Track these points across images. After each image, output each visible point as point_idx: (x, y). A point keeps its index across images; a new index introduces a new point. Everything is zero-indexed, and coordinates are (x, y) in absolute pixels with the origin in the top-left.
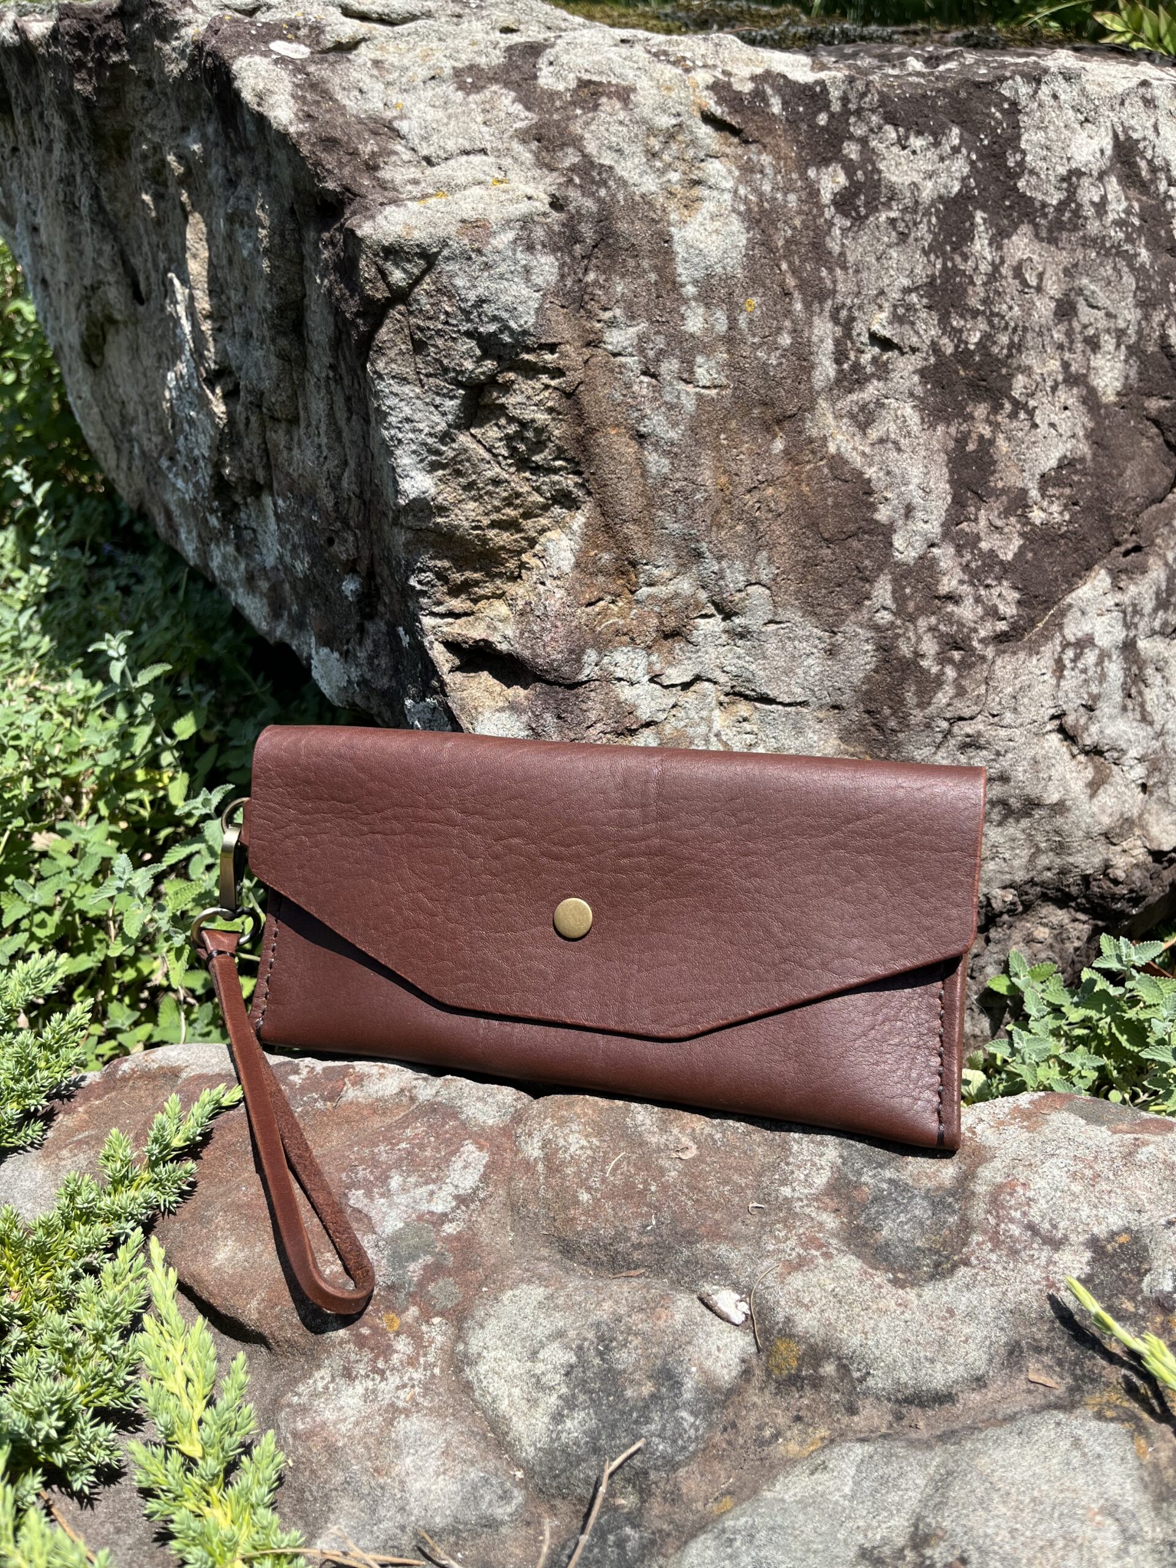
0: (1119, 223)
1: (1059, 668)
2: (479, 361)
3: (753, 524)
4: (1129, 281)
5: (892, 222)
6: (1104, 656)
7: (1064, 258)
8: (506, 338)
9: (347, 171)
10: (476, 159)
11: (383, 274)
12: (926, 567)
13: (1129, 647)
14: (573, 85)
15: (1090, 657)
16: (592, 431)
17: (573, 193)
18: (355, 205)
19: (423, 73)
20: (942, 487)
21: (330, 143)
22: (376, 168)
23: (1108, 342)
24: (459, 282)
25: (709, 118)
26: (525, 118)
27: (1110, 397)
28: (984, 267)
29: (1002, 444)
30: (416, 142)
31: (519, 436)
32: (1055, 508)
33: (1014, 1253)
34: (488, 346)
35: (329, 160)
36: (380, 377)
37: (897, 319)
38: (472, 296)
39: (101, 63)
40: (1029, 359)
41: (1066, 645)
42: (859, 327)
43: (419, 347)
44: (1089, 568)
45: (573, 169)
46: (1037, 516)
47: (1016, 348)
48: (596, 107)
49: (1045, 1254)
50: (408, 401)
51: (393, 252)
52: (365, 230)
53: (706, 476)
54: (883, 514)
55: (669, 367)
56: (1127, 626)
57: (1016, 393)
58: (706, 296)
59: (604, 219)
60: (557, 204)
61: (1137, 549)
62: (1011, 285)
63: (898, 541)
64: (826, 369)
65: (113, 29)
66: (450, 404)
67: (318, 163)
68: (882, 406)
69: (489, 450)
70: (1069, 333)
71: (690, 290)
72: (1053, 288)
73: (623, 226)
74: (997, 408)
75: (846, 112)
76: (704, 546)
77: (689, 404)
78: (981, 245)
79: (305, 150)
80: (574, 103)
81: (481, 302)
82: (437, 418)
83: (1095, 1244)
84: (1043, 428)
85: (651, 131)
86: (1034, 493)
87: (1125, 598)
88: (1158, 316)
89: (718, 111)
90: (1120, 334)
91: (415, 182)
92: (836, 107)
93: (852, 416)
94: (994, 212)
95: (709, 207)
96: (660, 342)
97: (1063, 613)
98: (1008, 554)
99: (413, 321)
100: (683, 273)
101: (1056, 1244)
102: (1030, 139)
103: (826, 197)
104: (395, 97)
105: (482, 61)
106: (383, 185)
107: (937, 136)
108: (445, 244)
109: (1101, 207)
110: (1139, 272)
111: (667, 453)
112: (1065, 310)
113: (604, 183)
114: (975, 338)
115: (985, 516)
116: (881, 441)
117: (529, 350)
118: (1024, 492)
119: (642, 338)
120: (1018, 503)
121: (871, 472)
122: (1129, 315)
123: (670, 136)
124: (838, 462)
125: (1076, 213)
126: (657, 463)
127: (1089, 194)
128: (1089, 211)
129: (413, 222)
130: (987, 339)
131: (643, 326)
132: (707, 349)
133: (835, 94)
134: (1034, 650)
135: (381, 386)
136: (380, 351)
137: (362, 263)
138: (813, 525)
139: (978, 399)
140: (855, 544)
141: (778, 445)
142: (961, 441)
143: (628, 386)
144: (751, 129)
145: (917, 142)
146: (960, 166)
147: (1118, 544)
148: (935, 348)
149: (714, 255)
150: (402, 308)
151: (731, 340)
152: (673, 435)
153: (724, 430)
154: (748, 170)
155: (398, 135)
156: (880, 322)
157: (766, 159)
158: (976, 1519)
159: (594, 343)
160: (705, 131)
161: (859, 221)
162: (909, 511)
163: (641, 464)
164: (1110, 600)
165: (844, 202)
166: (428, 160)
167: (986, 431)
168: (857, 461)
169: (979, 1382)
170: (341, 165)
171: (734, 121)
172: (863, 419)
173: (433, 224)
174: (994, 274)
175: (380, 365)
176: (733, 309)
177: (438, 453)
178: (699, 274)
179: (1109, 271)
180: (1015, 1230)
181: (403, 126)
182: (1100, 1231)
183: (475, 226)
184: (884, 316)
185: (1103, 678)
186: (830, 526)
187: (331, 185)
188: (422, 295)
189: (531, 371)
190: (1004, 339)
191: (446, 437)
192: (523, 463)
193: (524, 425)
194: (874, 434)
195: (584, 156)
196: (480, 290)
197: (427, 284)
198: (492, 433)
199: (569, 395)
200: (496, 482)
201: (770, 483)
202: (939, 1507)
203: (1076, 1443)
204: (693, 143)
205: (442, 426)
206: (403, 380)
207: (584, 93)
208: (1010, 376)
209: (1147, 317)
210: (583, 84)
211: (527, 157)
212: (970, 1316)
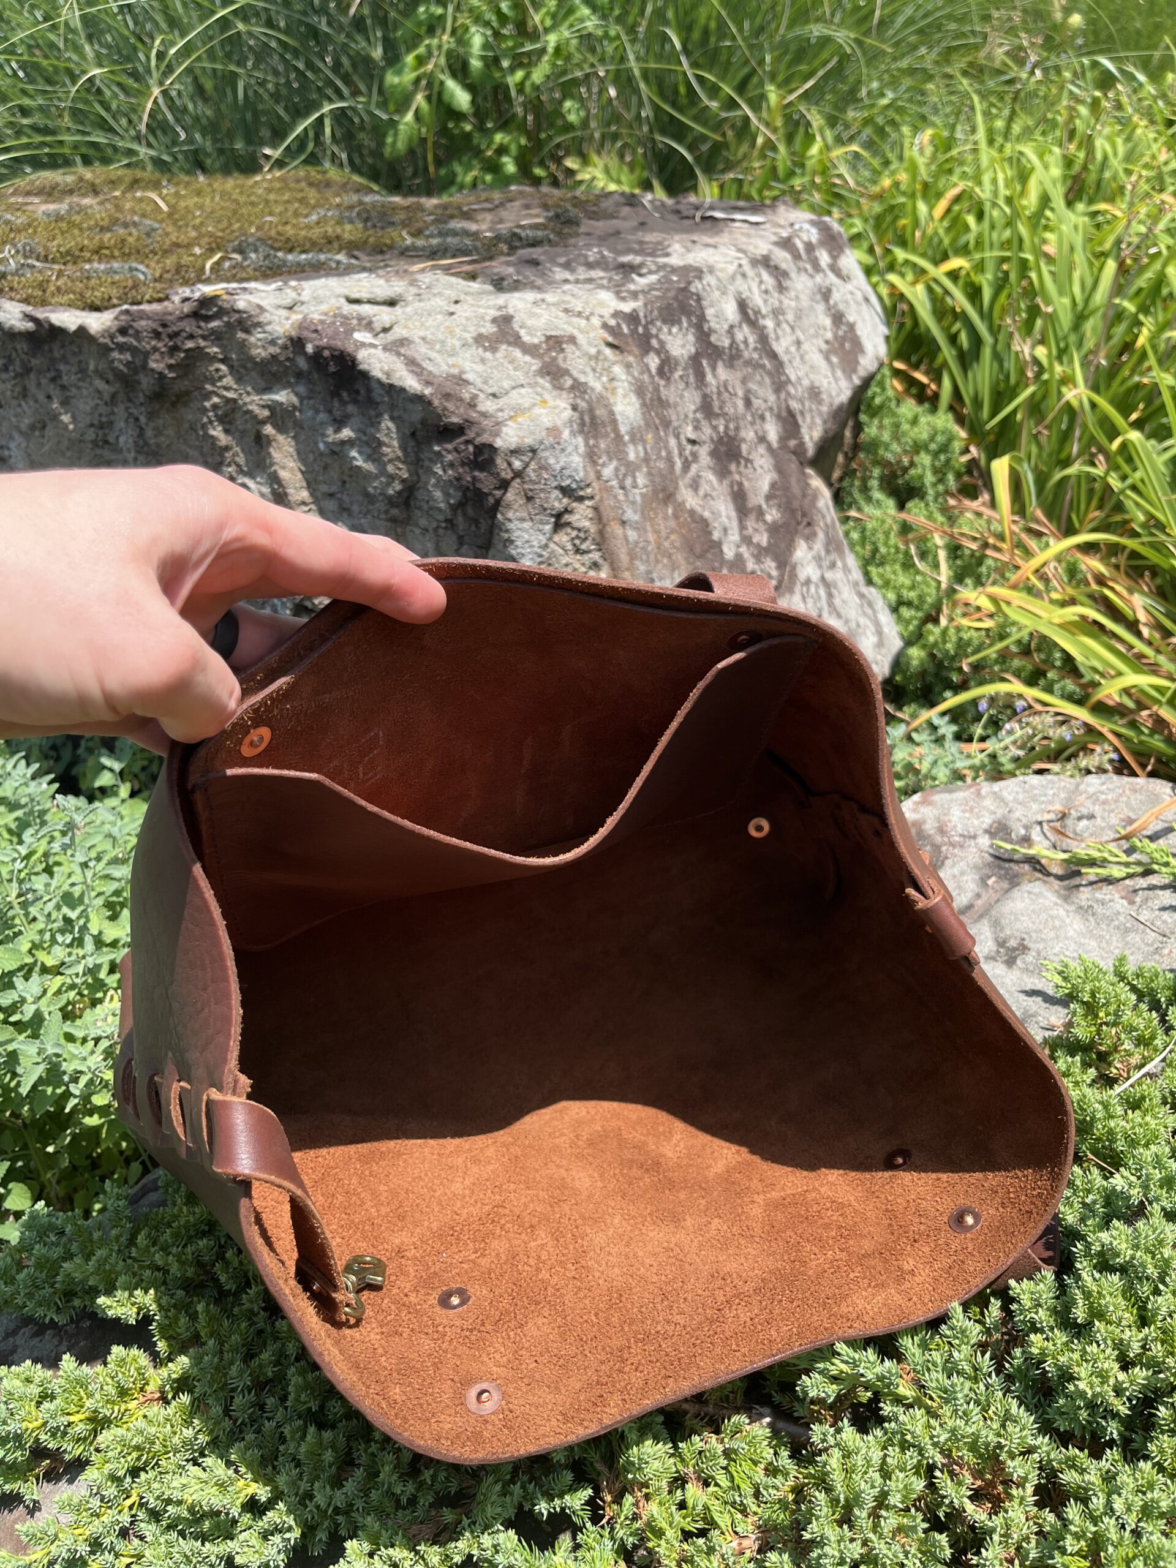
0: (755, 349)
1: (804, 598)
2: (560, 500)
3: (670, 556)
4: (767, 380)
5: (681, 377)
6: (817, 586)
7: (739, 375)
8: (574, 486)
9: (462, 410)
10: (523, 391)
11: (510, 464)
12: (739, 557)
13: (823, 579)
14: (543, 339)
15: (813, 589)
16: (604, 526)
17: (579, 401)
18: (475, 429)
19: (458, 344)
20: (733, 514)
21: (447, 396)
22: (475, 406)
23: (768, 415)
24: (552, 461)
25: (610, 345)
26: (535, 364)
27: (775, 445)
28: (715, 390)
29: (746, 484)
30: (480, 385)
31: (578, 537)
32: (774, 512)
33: (962, 846)
34: (566, 491)
35: (451, 406)
36: (510, 520)
37: (696, 428)
38: (558, 467)
39: (174, 350)
40: (743, 434)
41: (803, 585)
42: (682, 437)
43: (529, 499)
44: (793, 541)
45: (572, 388)
46: (769, 518)
47: (737, 429)
48: (562, 350)
49: (972, 842)
50: (526, 531)
51: (515, 452)
52: (499, 443)
53: (651, 537)
54: (716, 535)
55: (628, 482)
56: (820, 567)
57: (744, 452)
58: (633, 440)
59: (591, 410)
60: (575, 408)
61: (809, 524)
62: (726, 395)
63: (725, 549)
64: (679, 464)
65: (189, 326)
66: (548, 528)
67: (445, 409)
68: (699, 477)
69: (563, 548)
70: (753, 416)
71: (627, 438)
72: (740, 393)
73: (598, 412)
74: (739, 463)
75: (647, 323)
76: (655, 575)
77: (638, 499)
78: (709, 378)
79: (436, 403)
80: (549, 350)
81: (563, 469)
82: (541, 537)
83: (986, 831)
84: (759, 470)
85: (590, 358)
86: (764, 506)
87: (814, 553)
88: (783, 395)
89: (610, 339)
90: (771, 409)
91: (501, 410)
92: (643, 322)
93: (691, 486)
94: (709, 357)
95: (620, 391)
96: (623, 469)
97: (794, 568)
98: (764, 543)
99: (526, 486)
100: (623, 429)
101: (974, 837)
102: (710, 313)
103: (654, 371)
104: (451, 361)
105: (483, 331)
106: (484, 415)
107: (680, 322)
108: (541, 443)
109: (746, 342)
110: (769, 373)
111: (637, 529)
112: (748, 403)
113: (585, 392)
114: (721, 429)
115: (751, 523)
116: (706, 496)
117: (582, 489)
118: (760, 507)
119: (617, 469)
120: (760, 513)
121: (707, 514)
122: (772, 398)
123: (597, 357)
124: (692, 512)
125: (737, 349)
126: (632, 535)
127: (739, 337)
128: (742, 346)
129: (521, 434)
130: (727, 427)
131: (615, 463)
132: (638, 468)
133: (641, 315)
134: (791, 591)
135: (511, 526)
136: (508, 506)
137: (499, 461)
138: (692, 550)
139: (730, 461)
140: (709, 556)
141: (670, 511)
142: (732, 486)
143: (615, 497)
144: (621, 345)
145: (675, 330)
146: (691, 338)
147: (798, 523)
148: (712, 439)
149: (632, 416)
150: (518, 480)
151: (646, 460)
152: (636, 517)
153: (652, 509)
154: (628, 366)
155: (467, 382)
156: (689, 432)
157: (631, 359)
158: (1018, 925)
159: (599, 476)
160: (608, 351)
161: (668, 379)
162: (725, 530)
163: (626, 538)
164: (810, 556)
165: (661, 371)
166: (494, 395)
167: (737, 477)
168: (699, 509)
169: (978, 896)
170: (458, 408)
171: (616, 343)
172: (695, 485)
173: (532, 433)
174: (719, 393)
175: (510, 515)
176: (644, 442)
177: (541, 556)
178: (628, 428)
179: (758, 377)
180: (957, 839)
181: (469, 376)
182: (985, 826)
183: (554, 431)
184: (690, 428)
185: (819, 598)
186: (698, 549)
187: (455, 420)
188: (531, 473)
189: (581, 499)
190: (732, 426)
191: (546, 546)
192: (578, 551)
193: (579, 530)
194: (701, 492)
195: (575, 380)
196: (562, 464)
197: (533, 465)
198: (563, 537)
199: (596, 509)
200: (567, 565)
201: (672, 532)
202: (1002, 930)
203: (1029, 893)
204: (606, 359)
205: (544, 541)
206: (522, 520)
207: (551, 342)
208: (739, 447)
209: (778, 398)
210: (549, 338)
211: (548, 385)
212: (963, 873)
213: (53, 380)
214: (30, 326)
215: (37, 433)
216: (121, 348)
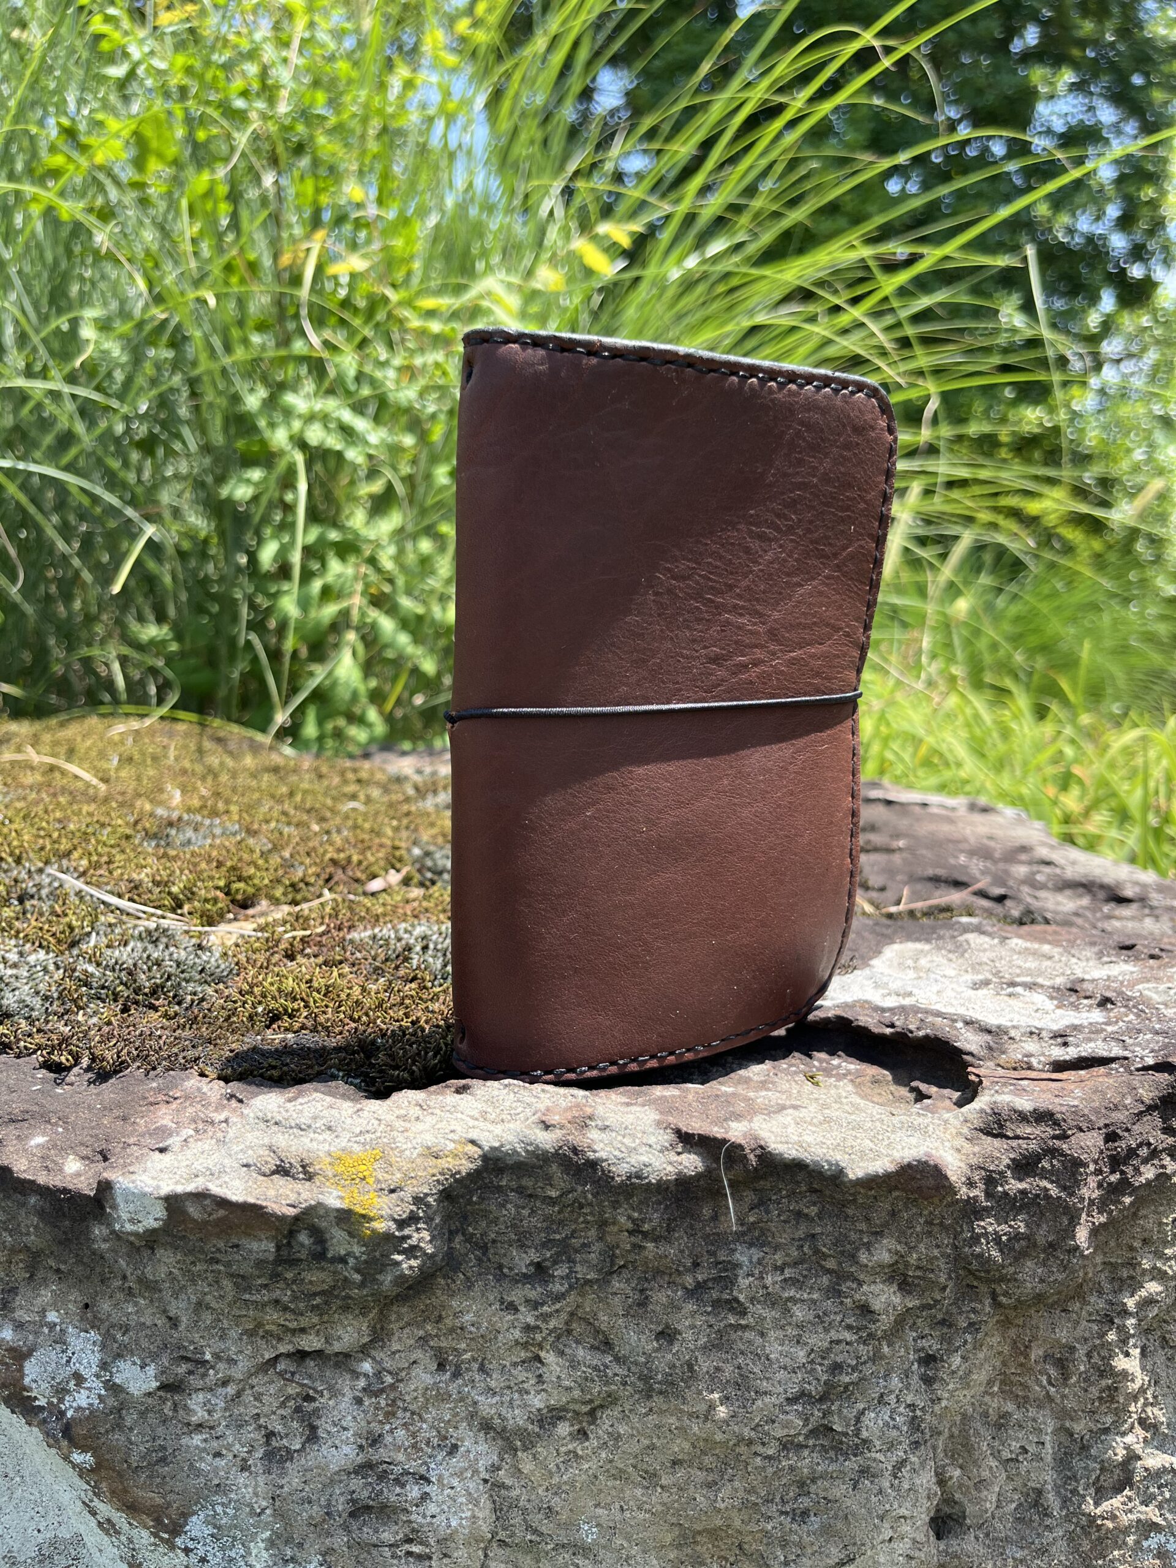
213: (696, 1292)
214: (691, 1163)
215: (563, 1429)
216: (1008, 1206)
